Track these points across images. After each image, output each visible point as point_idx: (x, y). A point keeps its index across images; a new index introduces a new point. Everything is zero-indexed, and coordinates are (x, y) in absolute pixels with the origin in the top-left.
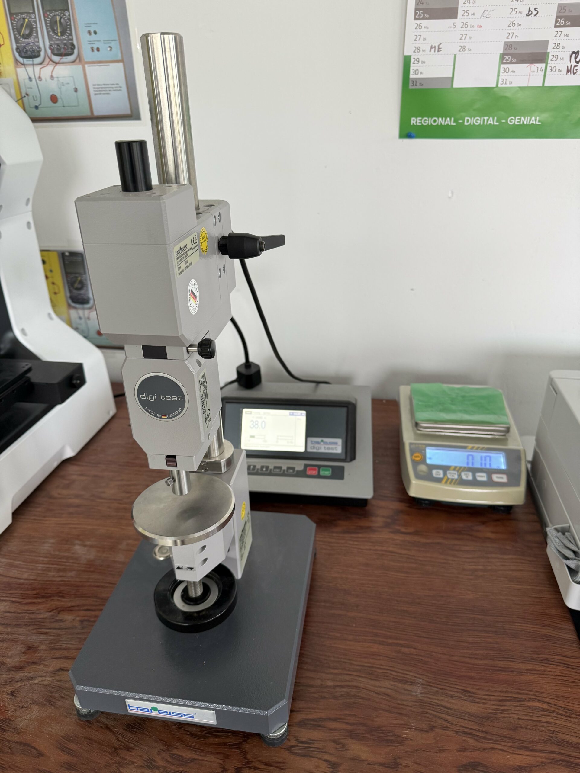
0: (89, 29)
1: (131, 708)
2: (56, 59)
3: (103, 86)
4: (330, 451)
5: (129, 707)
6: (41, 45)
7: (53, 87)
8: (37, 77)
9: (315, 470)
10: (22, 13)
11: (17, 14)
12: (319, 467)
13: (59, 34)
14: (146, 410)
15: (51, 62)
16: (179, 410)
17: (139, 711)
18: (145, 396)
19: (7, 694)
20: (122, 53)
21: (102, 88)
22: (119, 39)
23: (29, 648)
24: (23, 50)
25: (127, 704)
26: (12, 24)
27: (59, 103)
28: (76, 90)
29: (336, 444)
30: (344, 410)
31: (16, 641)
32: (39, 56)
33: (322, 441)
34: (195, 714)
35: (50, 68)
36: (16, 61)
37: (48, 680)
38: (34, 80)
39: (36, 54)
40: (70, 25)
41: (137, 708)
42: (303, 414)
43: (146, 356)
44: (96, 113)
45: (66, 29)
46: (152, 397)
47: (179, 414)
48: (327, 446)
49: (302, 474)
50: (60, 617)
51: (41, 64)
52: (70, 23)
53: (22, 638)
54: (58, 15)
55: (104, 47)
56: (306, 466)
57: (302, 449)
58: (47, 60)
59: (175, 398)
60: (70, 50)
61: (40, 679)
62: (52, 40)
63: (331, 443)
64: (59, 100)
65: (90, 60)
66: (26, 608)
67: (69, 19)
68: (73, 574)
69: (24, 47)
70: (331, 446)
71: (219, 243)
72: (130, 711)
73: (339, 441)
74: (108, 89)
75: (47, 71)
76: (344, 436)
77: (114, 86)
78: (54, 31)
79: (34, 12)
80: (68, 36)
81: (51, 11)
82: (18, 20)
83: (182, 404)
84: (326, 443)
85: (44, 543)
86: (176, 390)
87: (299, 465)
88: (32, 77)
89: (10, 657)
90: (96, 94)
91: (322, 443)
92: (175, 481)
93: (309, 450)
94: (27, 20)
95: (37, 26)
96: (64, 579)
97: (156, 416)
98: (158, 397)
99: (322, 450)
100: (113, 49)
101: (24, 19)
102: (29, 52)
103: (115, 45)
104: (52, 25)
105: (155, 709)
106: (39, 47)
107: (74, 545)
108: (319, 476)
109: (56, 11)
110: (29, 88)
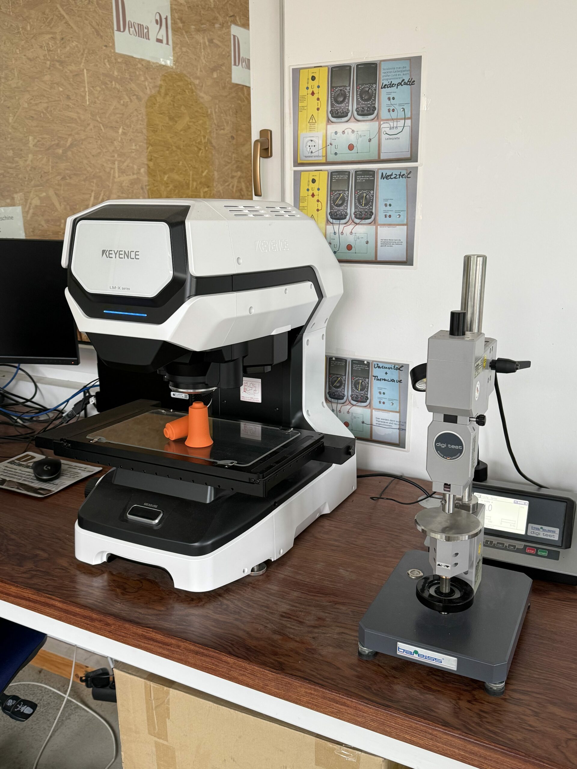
0: (386, 202)
1: (400, 650)
2: (357, 221)
3: (388, 241)
4: (548, 538)
5: (399, 648)
6: (348, 211)
7: (351, 240)
8: (340, 232)
9: (534, 550)
10: (339, 191)
11: (335, 191)
12: (537, 549)
13: (363, 205)
14: (438, 453)
15: (353, 223)
16: (458, 455)
17: (405, 653)
18: (439, 444)
19: (310, 638)
20: (407, 219)
21: (387, 242)
22: (407, 210)
23: (319, 618)
24: (334, 214)
25: (398, 646)
26: (331, 197)
27: (353, 250)
28: (367, 242)
29: (554, 532)
30: (564, 504)
31: (310, 614)
32: (345, 218)
33: (542, 528)
34: (443, 659)
35: (351, 227)
36: (328, 220)
37: (336, 636)
38: (337, 234)
39: (343, 217)
40: (373, 200)
41: (404, 650)
42: (526, 504)
43: (445, 420)
44: (379, 259)
45: (369, 202)
46: (443, 445)
47: (458, 457)
48: (546, 533)
49: (523, 551)
50: (337, 606)
51: (345, 224)
52: (373, 199)
53: (314, 612)
54: (365, 193)
55: (394, 215)
56: (525, 546)
57: (523, 532)
58: (351, 221)
59: (457, 447)
60: (369, 216)
61: (330, 635)
62: (357, 209)
63: (549, 531)
64: (353, 248)
65: (382, 223)
66: (312, 597)
67: (373, 196)
68: (341, 585)
69: (336, 212)
70: (549, 534)
71: (490, 363)
72: (398, 653)
73: (557, 530)
74: (392, 243)
75: (348, 229)
76: (562, 526)
77: (396, 241)
78: (360, 203)
79: (348, 190)
80: (369, 207)
81: (360, 190)
82: (336, 195)
83: (461, 451)
84: (544, 530)
85: (316, 564)
86: (459, 443)
87: (520, 545)
88: (337, 232)
89: (308, 620)
90: (381, 246)
91: (541, 530)
92: (446, 502)
93: (529, 534)
94: (342, 195)
95: (348, 199)
96: (335, 587)
97: (443, 457)
98: (447, 446)
99: (541, 536)
100: (401, 217)
101: (340, 194)
102: (338, 216)
103: (403, 215)
104: (359, 200)
105: (416, 652)
106: (346, 213)
107: (339, 569)
108: (536, 555)
109: (364, 190)
110: (332, 239)
